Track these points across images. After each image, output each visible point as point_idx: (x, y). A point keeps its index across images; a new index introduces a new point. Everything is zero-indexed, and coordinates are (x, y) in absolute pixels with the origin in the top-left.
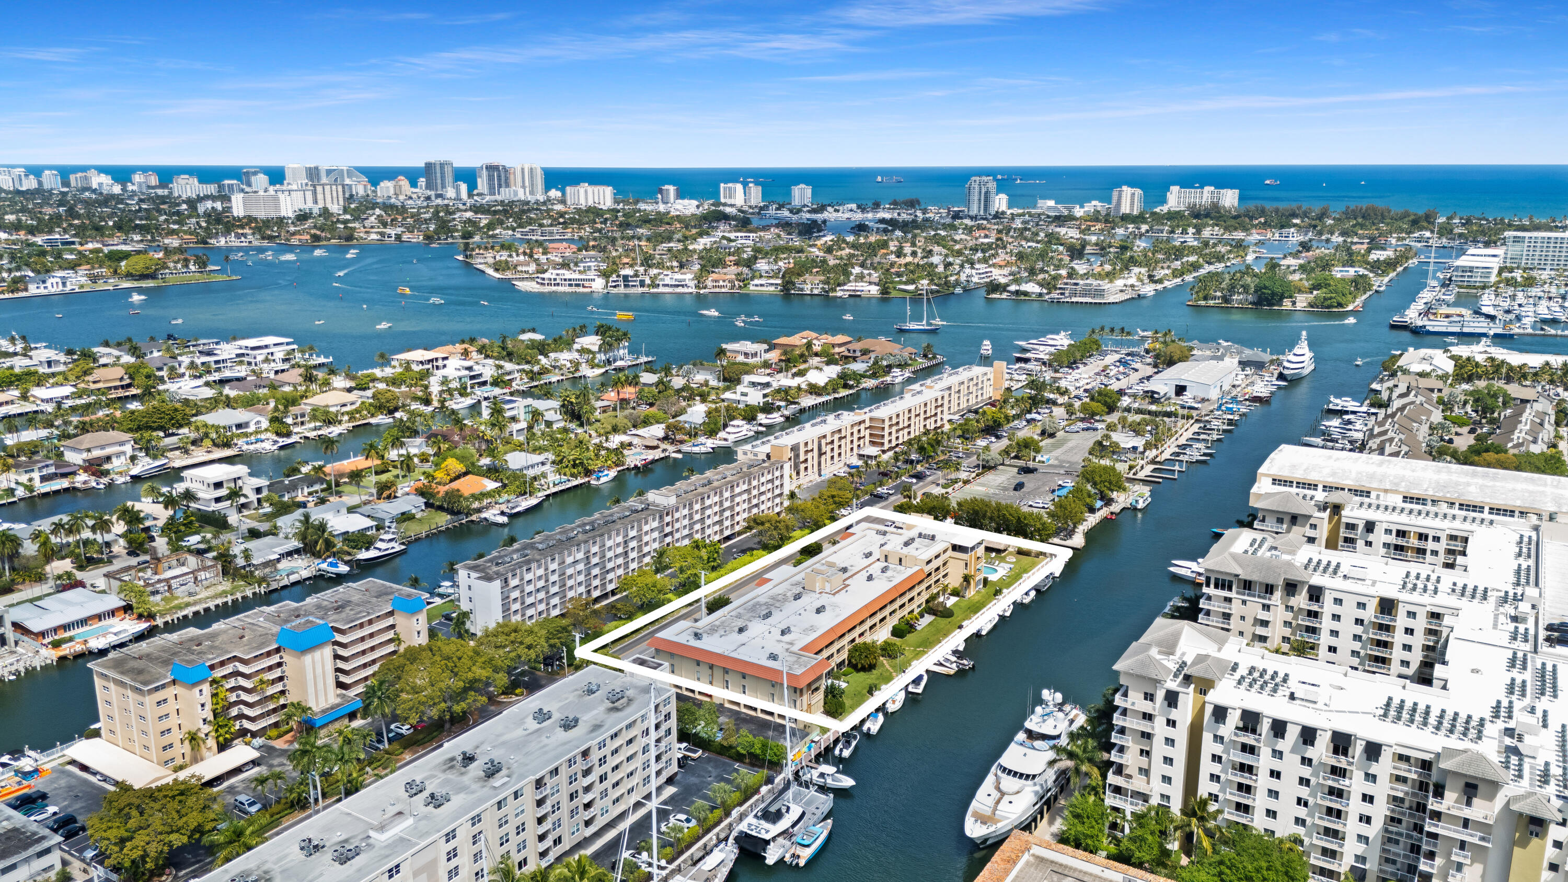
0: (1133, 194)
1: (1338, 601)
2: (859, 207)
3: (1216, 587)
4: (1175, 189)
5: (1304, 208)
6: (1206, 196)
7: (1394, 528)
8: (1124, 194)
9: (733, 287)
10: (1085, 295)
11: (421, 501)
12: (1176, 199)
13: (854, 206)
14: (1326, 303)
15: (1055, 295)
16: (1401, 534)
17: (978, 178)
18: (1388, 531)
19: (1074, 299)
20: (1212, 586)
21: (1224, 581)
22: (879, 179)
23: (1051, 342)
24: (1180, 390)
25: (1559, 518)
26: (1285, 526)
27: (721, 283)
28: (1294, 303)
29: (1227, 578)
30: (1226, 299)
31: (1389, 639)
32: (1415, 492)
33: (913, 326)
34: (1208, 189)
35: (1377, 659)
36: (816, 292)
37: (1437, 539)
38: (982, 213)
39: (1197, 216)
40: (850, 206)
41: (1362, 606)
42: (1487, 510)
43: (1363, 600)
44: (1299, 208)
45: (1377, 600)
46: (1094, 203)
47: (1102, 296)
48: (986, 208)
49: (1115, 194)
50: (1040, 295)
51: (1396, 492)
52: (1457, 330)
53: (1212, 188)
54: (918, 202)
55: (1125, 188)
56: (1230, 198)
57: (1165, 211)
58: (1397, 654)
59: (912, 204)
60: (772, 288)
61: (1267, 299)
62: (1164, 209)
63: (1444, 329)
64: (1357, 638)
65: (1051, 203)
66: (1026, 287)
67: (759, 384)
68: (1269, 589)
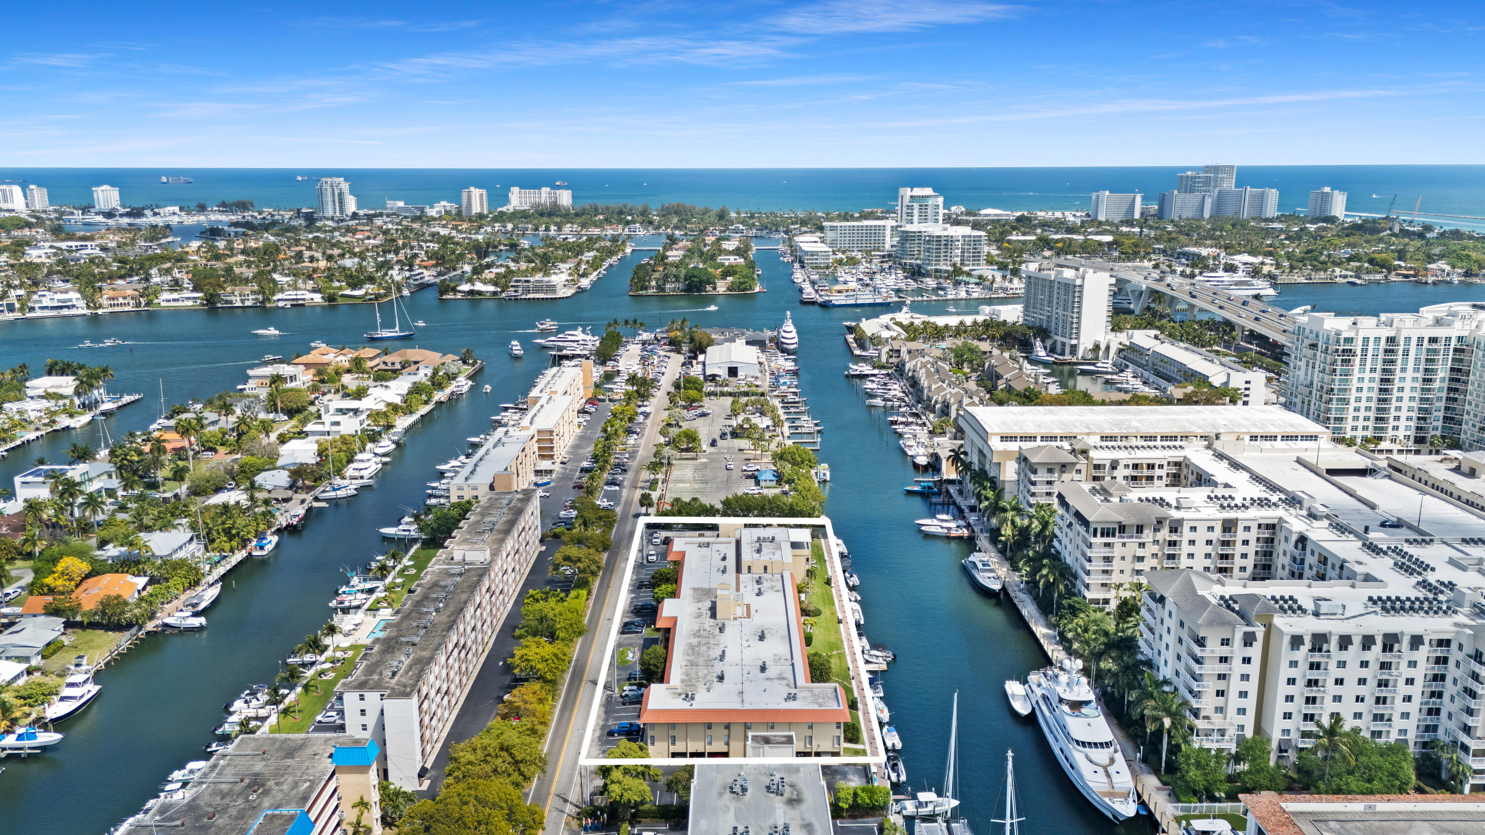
0: (481, 195)
1: (1193, 529)
2: (181, 209)
3: (1102, 535)
4: (515, 190)
5: (629, 206)
6: (544, 195)
7: (1131, 463)
8: (473, 195)
9: (139, 304)
10: (538, 292)
11: (58, 622)
12: (517, 199)
13: (176, 209)
14: (742, 287)
15: (511, 292)
16: (1136, 466)
17: (329, 180)
18: (1126, 466)
19: (531, 296)
20: (1099, 535)
21: (1108, 529)
22: (164, 179)
23: (570, 338)
24: (733, 372)
25: (1222, 437)
26: (1056, 475)
27: (121, 301)
28: (715, 288)
29: (1111, 526)
30: (660, 288)
31: (1230, 552)
32: (1108, 432)
33: (386, 334)
34: (545, 190)
35: (1221, 570)
36: (248, 303)
37: (1161, 466)
38: (338, 214)
39: (542, 214)
40: (171, 209)
41: (1211, 529)
42: (1159, 438)
43: (1211, 524)
44: (625, 206)
45: (1220, 523)
46: (443, 203)
47: (554, 291)
48: (342, 210)
49: (464, 195)
50: (495, 293)
51: (1094, 433)
52: (852, 302)
53: (548, 189)
54: (252, 204)
55: (472, 189)
56: (565, 198)
57: (511, 210)
58: (1238, 562)
59: (243, 206)
60: (190, 303)
61: (696, 287)
62: (509, 208)
63: (843, 302)
64: (1208, 556)
65: (401, 204)
66: (479, 286)
67: (349, 410)
68: (1140, 529)
